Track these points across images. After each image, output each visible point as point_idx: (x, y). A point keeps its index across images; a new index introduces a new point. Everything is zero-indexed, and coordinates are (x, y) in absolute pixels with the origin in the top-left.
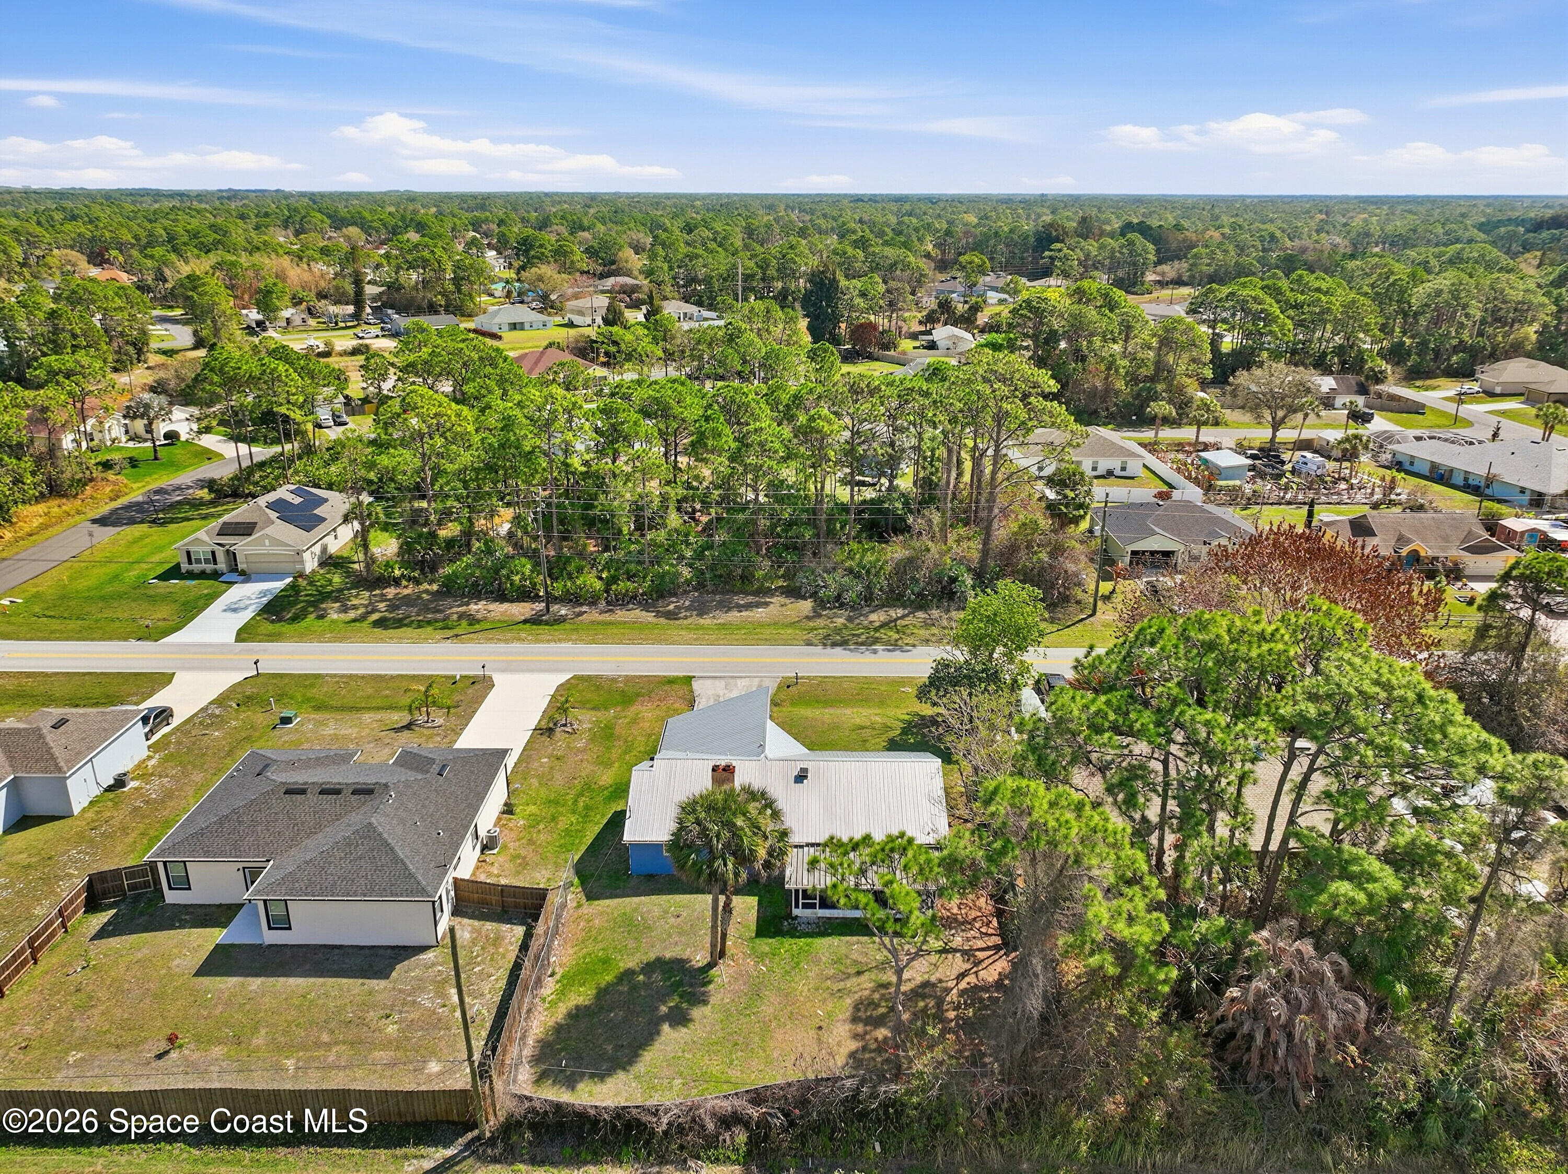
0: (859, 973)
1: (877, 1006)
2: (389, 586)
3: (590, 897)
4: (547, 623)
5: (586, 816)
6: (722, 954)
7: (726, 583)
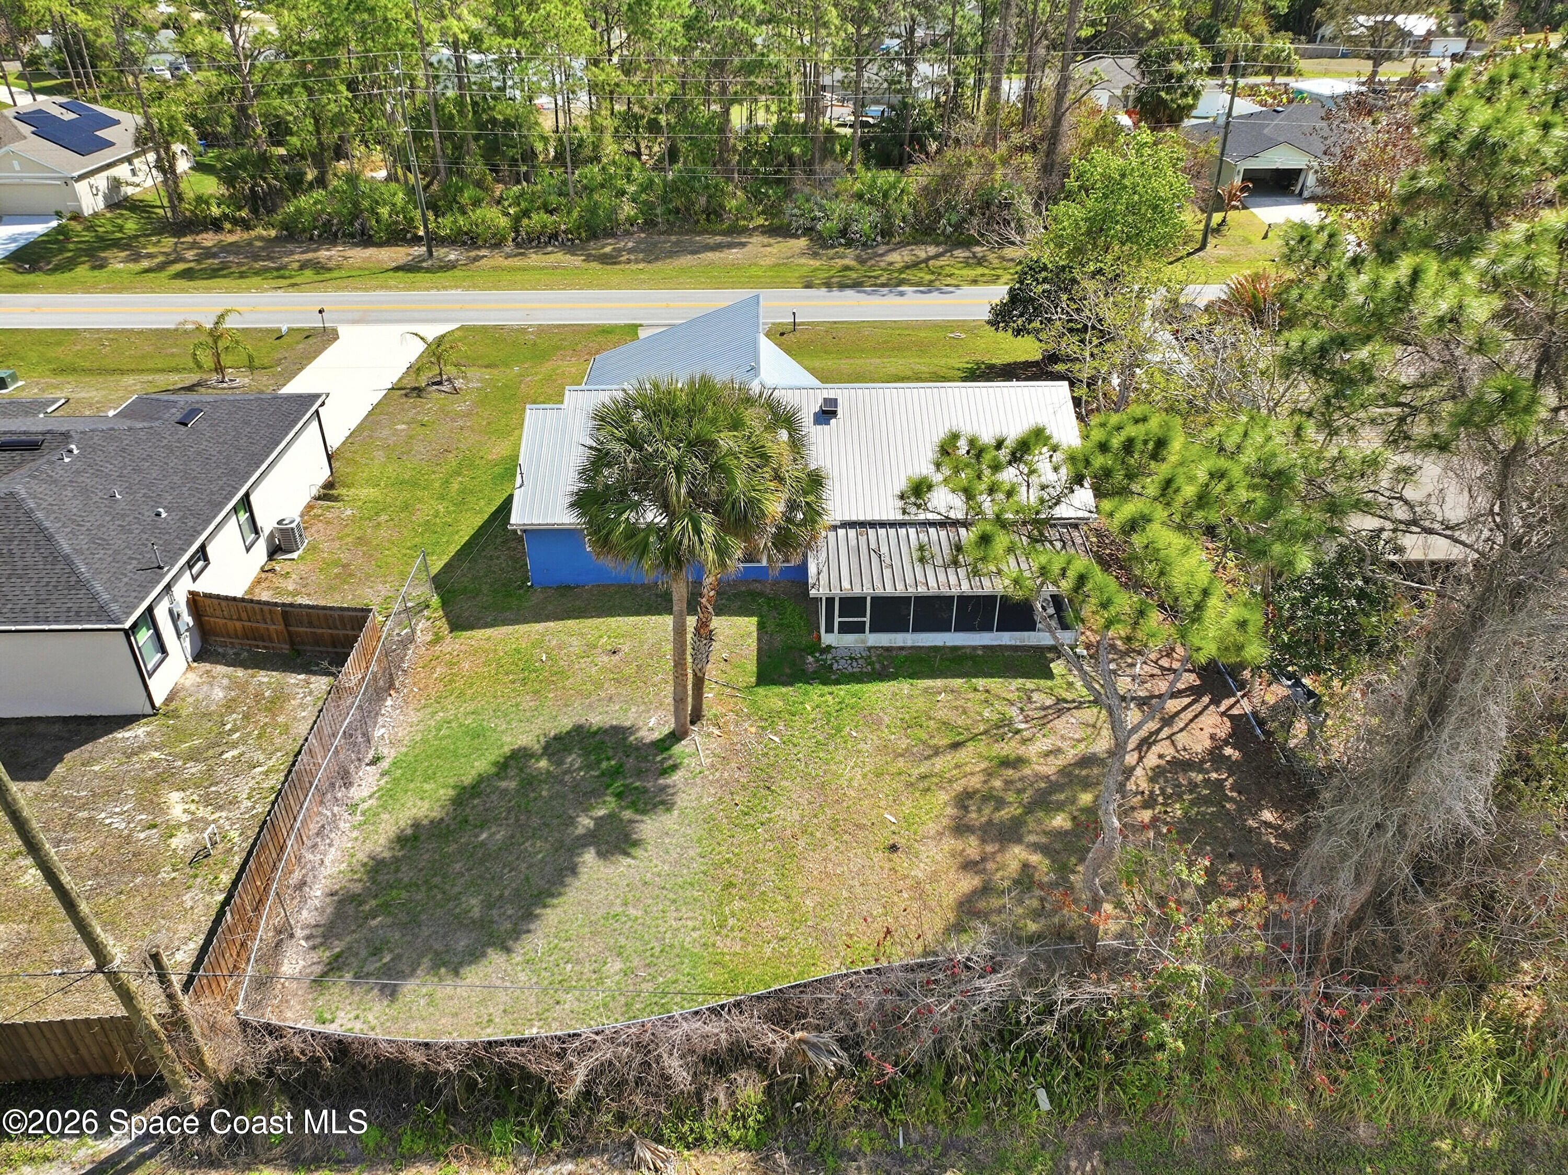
0: (956, 746)
1: (1000, 803)
2: (206, 230)
3: (457, 625)
4: (428, 270)
5: (463, 502)
6: (696, 717)
7: (685, 220)
